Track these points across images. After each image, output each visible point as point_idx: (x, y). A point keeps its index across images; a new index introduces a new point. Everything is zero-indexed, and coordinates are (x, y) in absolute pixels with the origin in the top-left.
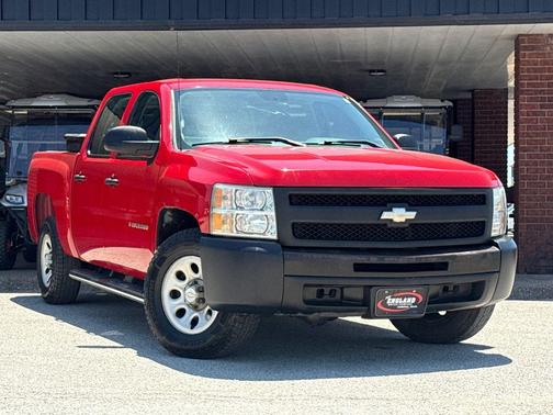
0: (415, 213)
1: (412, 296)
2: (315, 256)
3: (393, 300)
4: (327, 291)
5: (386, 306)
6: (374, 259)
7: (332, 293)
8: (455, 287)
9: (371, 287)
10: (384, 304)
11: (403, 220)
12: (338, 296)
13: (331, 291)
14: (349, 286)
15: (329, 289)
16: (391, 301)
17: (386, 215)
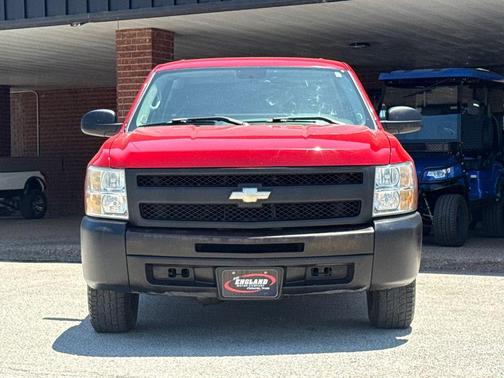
0: (269, 193)
1: (263, 278)
2: (155, 236)
3: (242, 281)
4: (179, 271)
5: (235, 287)
6: (217, 240)
7: (185, 272)
8: (326, 269)
9: (216, 267)
10: (232, 284)
11: (255, 200)
12: (191, 275)
13: (183, 271)
14: (198, 267)
15: (181, 269)
16: (239, 282)
17: (235, 196)
